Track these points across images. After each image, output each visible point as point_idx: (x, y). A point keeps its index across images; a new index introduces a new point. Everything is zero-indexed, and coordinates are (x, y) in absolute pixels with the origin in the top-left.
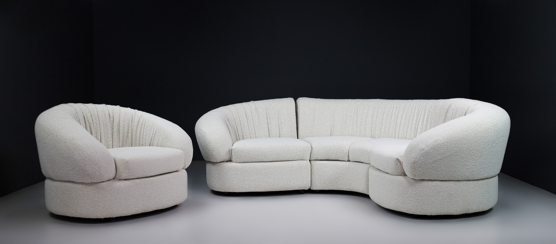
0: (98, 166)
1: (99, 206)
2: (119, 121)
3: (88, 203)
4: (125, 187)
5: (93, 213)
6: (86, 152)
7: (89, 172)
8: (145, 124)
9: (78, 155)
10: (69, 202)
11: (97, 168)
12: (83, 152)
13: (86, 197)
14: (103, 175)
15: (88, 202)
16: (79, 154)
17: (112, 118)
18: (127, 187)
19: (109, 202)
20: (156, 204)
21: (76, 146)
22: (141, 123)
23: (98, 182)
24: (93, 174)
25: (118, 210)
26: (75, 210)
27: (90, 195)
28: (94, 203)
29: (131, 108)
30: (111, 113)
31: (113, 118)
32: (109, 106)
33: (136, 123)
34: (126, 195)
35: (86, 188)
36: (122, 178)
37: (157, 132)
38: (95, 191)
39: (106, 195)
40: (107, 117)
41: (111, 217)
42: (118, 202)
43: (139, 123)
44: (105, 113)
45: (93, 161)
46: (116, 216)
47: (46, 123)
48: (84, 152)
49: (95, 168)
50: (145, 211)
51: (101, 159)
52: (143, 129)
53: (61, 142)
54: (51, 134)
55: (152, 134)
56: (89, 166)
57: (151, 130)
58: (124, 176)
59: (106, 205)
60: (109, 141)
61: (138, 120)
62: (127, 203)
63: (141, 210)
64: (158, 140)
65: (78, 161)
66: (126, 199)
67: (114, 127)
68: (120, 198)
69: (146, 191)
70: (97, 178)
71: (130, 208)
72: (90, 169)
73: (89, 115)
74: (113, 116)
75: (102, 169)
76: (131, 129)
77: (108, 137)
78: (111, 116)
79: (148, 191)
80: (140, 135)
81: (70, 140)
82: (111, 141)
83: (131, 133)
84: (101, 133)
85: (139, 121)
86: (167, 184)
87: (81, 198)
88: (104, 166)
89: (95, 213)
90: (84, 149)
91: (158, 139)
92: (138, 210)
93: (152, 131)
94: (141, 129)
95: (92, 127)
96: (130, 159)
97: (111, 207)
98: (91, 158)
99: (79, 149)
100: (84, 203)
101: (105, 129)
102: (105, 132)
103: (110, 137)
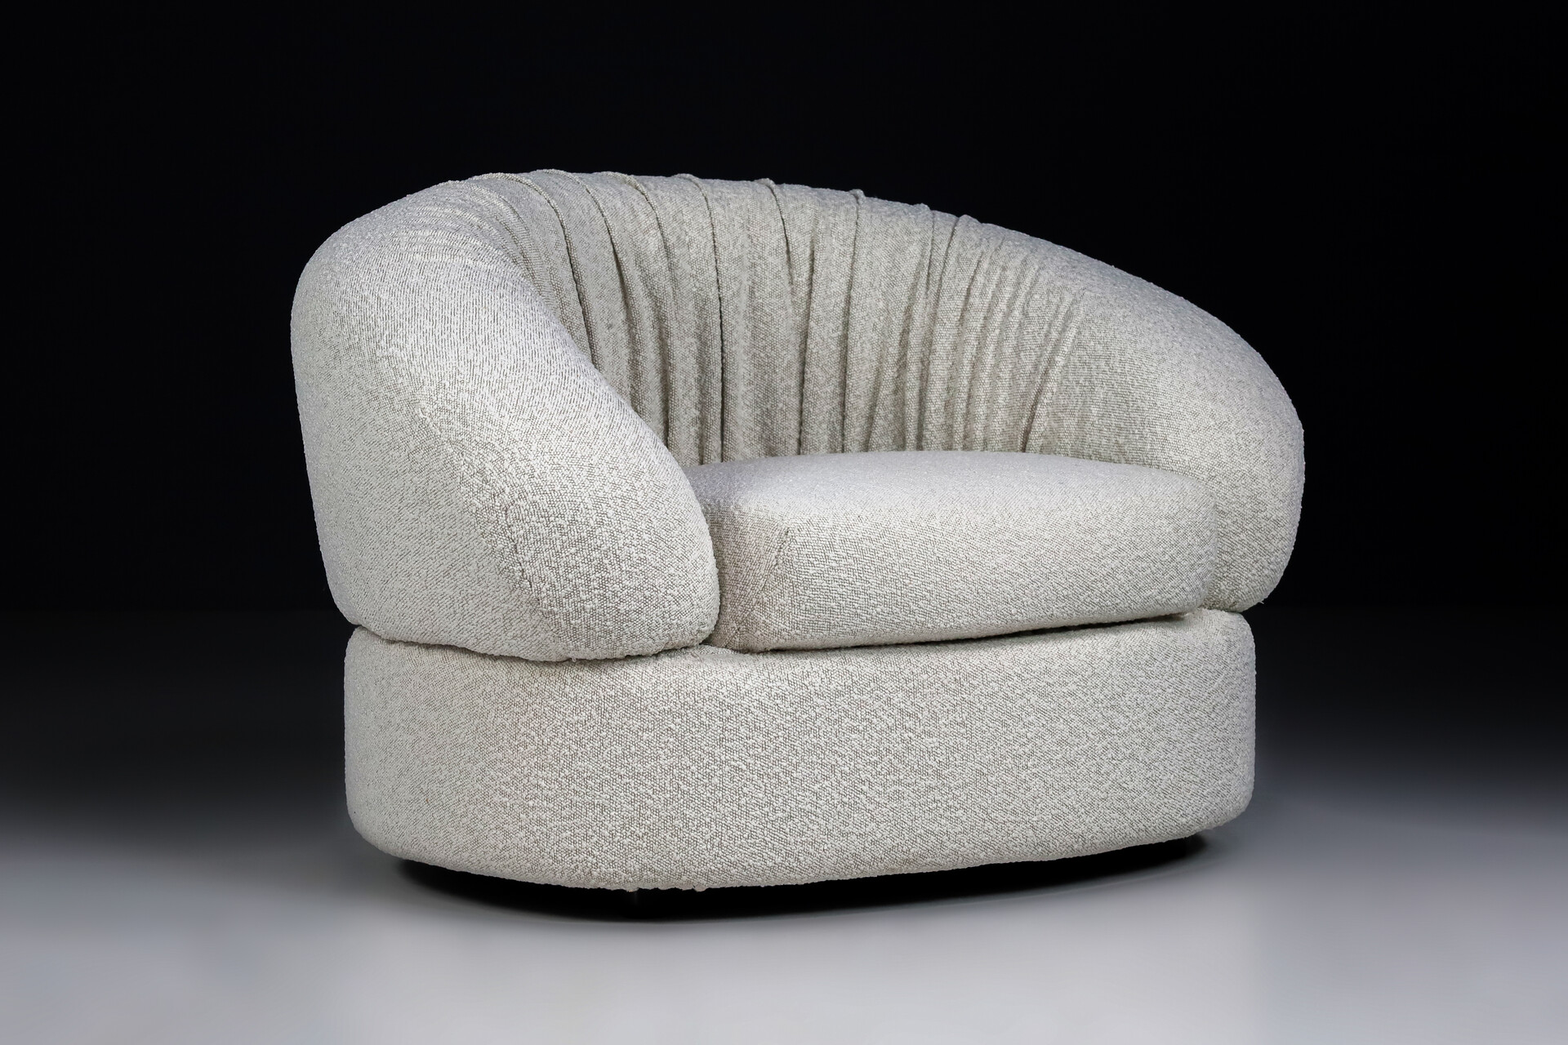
0: (595, 554)
1: (604, 808)
3: (538, 786)
4: (769, 695)
6: (522, 465)
7: (540, 591)
9: (477, 480)
11: (583, 568)
12: (506, 464)
14: (627, 612)
15: (543, 784)
16: (481, 472)
17: (805, 268)
18: (784, 698)
19: (663, 789)
20: (990, 826)
21: (465, 424)
23: (601, 656)
24: (561, 605)
25: (720, 845)
26: (472, 832)
27: (552, 739)
28: (576, 792)
30: (796, 236)
31: (811, 267)
33: (948, 303)
34: (776, 749)
36: (759, 638)
38: (583, 716)
39: (649, 742)
40: (770, 259)
41: (683, 884)
42: (723, 789)
45: (561, 521)
46: (709, 879)
48: (513, 460)
49: (576, 566)
50: (907, 861)
51: (611, 512)
55: (1037, 377)
56: (537, 552)
58: (777, 625)
59: (647, 807)
62: (785, 803)
63: (880, 854)
65: (473, 521)
66: (776, 775)
67: (812, 324)
68: (737, 769)
69: (919, 730)
70: (589, 628)
71: (802, 833)
72: (546, 571)
73: (652, 244)
74: (811, 258)
75: (617, 573)
77: (775, 391)
78: (801, 252)
79: (930, 735)
80: (973, 378)
85: (968, 290)
86: (1071, 694)
87: (500, 755)
88: (630, 557)
89: (578, 852)
90: (515, 441)
92: (854, 855)
94: (976, 339)
95: (673, 326)
96: (809, 522)
97: (676, 822)
98: (551, 504)
99: (485, 446)
100: (520, 786)
101: (754, 337)
102: (754, 355)
103: (788, 388)
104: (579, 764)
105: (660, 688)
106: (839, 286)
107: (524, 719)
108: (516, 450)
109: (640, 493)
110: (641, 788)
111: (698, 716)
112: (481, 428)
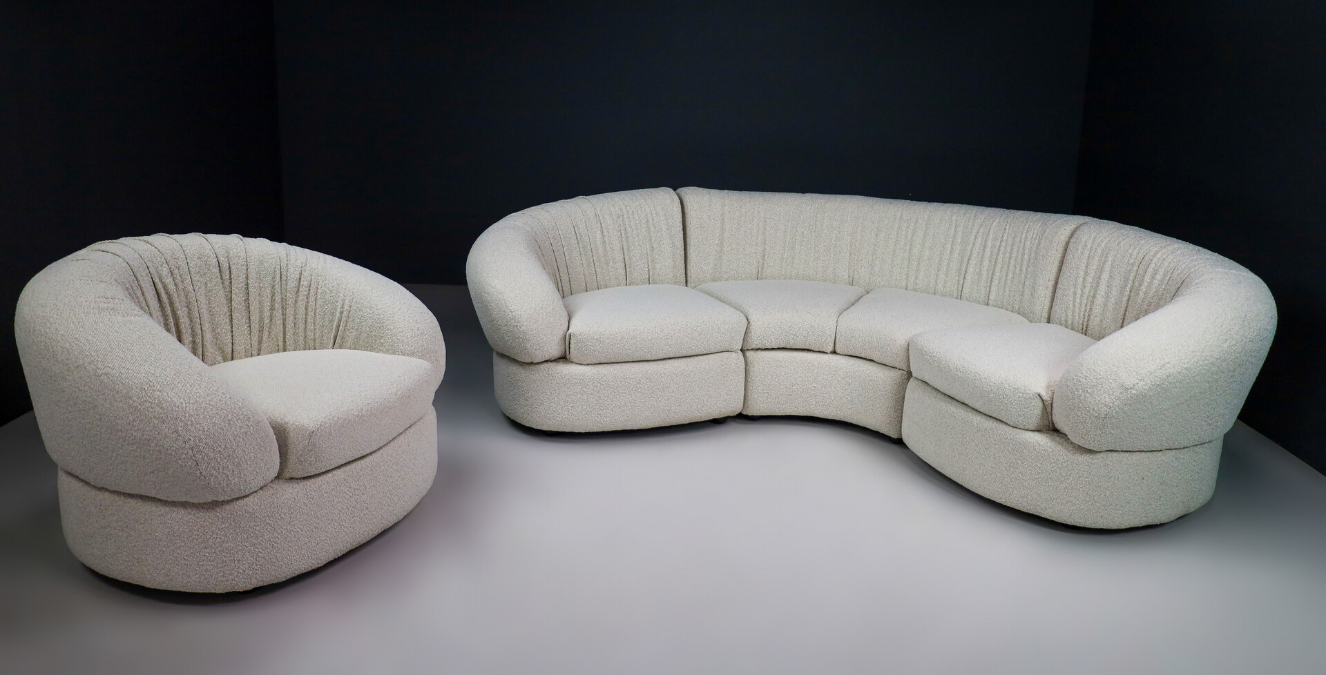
1: (239, 561)
2: (247, 278)
5: (222, 581)
8: (317, 288)
9: (174, 435)
10: (148, 553)
12: (189, 427)
13: (200, 540)
16: (176, 431)
17: (228, 272)
19: (266, 548)
21: (162, 408)
22: (305, 283)
23: (234, 498)
25: (291, 563)
29: (272, 239)
30: (222, 259)
31: (230, 272)
32: (213, 238)
33: (292, 284)
34: (311, 519)
35: (198, 518)
36: (298, 474)
37: (353, 308)
39: (259, 531)
40: (214, 270)
41: (274, 581)
42: (291, 541)
43: (302, 283)
44: (206, 261)
47: (56, 329)
48: (192, 425)
49: (227, 467)
51: (240, 440)
52: (312, 299)
53: (114, 396)
54: (77, 367)
55: (338, 315)
56: (208, 465)
57: (337, 302)
58: (304, 469)
59: (259, 557)
60: (224, 335)
61: (297, 276)
62: (315, 539)
64: (357, 330)
65: (173, 453)
66: (311, 530)
67: (234, 296)
68: (297, 531)
70: (232, 490)
73: (165, 271)
74: (230, 268)
75: (245, 466)
76: (280, 300)
77: (220, 325)
78: (225, 266)
80: (306, 314)
81: (142, 389)
82: (229, 334)
83: (280, 311)
84: (201, 316)
85: (300, 279)
87: (182, 544)
89: (226, 580)
90: (192, 415)
91: (356, 327)
93: (339, 305)
94: (307, 298)
95: (177, 304)
96: (321, 425)
97: (273, 560)
98: (215, 442)
99: (176, 419)
100: (195, 557)
101: (209, 303)
102: (210, 311)
103: (226, 323)
104: (225, 545)
105: (262, 507)
106: (242, 278)
107: (196, 528)
108: (193, 420)
109: (251, 428)
110: (256, 550)
111: (280, 515)
112: (172, 410)
